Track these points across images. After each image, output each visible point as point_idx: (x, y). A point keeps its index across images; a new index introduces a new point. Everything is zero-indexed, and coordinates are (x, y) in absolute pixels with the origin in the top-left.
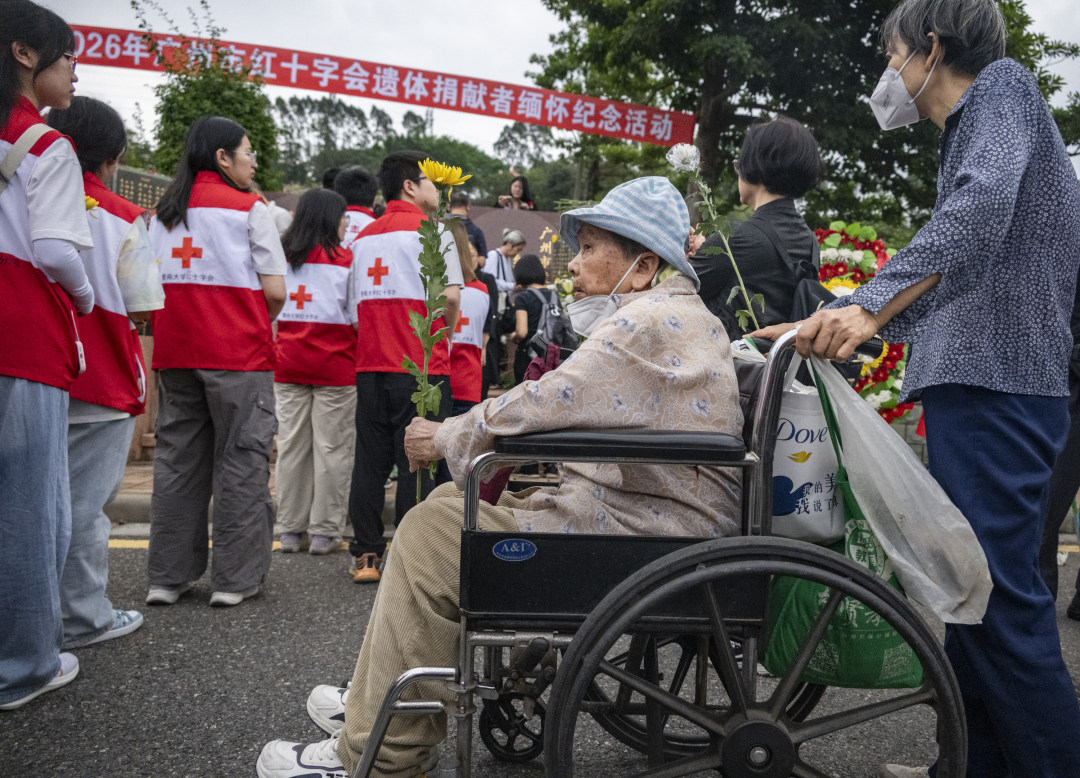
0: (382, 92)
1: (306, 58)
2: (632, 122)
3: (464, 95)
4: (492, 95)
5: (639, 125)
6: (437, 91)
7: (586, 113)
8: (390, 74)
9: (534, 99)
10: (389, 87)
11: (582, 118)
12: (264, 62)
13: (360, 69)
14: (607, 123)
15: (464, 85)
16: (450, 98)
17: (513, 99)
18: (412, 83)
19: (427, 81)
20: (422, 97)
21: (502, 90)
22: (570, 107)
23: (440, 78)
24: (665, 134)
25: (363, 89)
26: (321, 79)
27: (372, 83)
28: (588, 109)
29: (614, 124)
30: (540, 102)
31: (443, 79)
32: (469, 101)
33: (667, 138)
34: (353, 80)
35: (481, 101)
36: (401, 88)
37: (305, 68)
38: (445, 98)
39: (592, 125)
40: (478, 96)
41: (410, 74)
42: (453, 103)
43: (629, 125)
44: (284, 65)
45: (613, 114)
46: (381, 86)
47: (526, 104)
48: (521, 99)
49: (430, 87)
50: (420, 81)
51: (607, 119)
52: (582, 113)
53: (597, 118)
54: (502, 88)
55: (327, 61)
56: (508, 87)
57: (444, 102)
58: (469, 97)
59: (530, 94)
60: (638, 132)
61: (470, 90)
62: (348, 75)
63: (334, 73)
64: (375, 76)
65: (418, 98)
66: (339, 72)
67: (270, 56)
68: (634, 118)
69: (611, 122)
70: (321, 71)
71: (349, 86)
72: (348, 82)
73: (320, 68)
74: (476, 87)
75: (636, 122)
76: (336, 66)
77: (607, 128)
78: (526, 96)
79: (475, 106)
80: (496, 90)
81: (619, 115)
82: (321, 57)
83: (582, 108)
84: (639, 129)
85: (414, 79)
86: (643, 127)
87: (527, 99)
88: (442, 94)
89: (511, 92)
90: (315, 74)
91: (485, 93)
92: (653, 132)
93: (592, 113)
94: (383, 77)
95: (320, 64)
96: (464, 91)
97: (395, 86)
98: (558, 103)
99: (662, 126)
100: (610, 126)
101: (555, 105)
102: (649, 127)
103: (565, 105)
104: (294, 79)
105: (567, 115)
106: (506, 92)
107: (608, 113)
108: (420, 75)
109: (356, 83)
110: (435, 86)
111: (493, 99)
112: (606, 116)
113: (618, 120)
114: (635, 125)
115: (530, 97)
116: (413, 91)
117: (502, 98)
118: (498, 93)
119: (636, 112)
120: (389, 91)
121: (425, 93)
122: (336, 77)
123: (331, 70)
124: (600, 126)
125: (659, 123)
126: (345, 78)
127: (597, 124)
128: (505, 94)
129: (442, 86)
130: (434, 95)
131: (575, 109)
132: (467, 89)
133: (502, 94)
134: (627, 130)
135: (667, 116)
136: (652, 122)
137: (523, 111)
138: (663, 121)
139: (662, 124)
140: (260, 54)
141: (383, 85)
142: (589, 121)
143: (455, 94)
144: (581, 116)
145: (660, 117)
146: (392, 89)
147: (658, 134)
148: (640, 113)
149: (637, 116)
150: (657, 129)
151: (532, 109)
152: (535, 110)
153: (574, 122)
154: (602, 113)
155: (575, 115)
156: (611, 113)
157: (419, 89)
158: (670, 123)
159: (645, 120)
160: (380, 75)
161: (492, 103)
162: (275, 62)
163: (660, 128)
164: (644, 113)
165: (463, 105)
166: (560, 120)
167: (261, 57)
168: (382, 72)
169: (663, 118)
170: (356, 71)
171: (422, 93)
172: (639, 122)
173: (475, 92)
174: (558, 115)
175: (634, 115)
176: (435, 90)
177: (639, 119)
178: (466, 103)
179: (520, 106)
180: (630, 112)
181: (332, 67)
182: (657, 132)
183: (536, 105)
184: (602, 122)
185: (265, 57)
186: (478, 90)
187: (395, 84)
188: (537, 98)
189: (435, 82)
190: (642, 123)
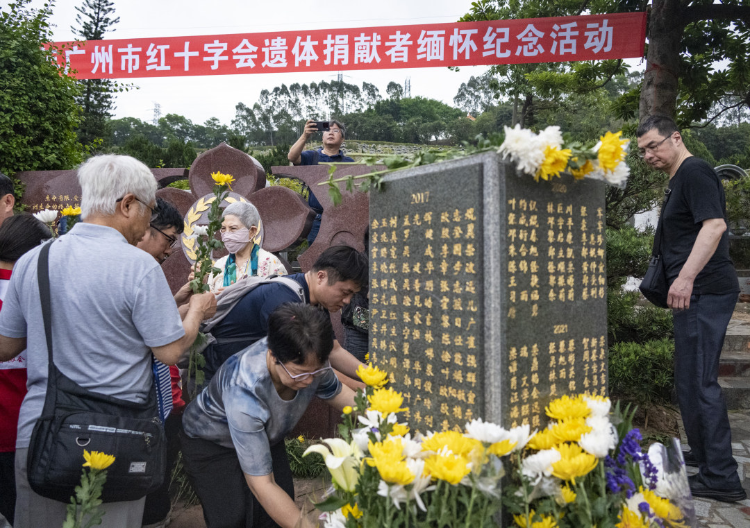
0: (272, 65)
1: (198, 43)
2: (558, 39)
3: (356, 51)
4: (387, 44)
5: (568, 41)
6: (327, 52)
7: (499, 41)
8: (279, 44)
9: (435, 38)
10: (278, 58)
11: (495, 49)
12: (158, 56)
13: (249, 45)
14: (525, 47)
15: (356, 39)
16: (341, 57)
17: (411, 43)
18: (301, 48)
19: (316, 43)
20: (312, 61)
21: (398, 35)
22: (478, 39)
23: (329, 36)
24: (605, 45)
25: (252, 65)
26: (212, 63)
27: (261, 56)
28: (501, 35)
29: (535, 47)
30: (442, 39)
31: (333, 38)
32: (362, 56)
33: (608, 49)
34: (242, 58)
35: (375, 53)
36: (290, 57)
37: (196, 54)
38: (336, 57)
39: (508, 54)
40: (371, 47)
41: (299, 38)
42: (345, 62)
43: (555, 43)
44: (177, 55)
45: (534, 35)
46: (270, 59)
47: (426, 46)
48: (420, 41)
49: (319, 49)
50: (309, 45)
51: (527, 43)
52: (494, 42)
53: (513, 44)
54: (398, 33)
55: (216, 43)
56: (404, 29)
57: (336, 63)
58: (362, 52)
59: (429, 33)
60: (568, 50)
61: (362, 43)
62: (237, 54)
63: (223, 54)
64: (264, 50)
65: (308, 64)
66: (228, 53)
67: (163, 48)
68: (561, 34)
69: (531, 46)
70: (212, 55)
71: (238, 65)
72: (238, 61)
73: (210, 51)
74: (369, 38)
75: (564, 38)
76: (225, 46)
77: (526, 54)
78: (426, 36)
79: (369, 60)
80: (391, 37)
81: (541, 34)
82: (210, 39)
83: (494, 35)
84: (568, 46)
85: (302, 44)
86: (574, 42)
87: (428, 40)
88: (332, 53)
89: (408, 35)
90: (206, 59)
91: (379, 43)
92: (587, 45)
93: (506, 40)
94: (271, 48)
95: (209, 48)
96: (357, 45)
97: (284, 56)
98: (464, 36)
99: (600, 36)
100: (529, 51)
101: (461, 41)
102: (581, 40)
103: (473, 37)
104: (187, 68)
105: (475, 48)
106: (403, 36)
107: (526, 36)
108: (309, 37)
109: (246, 61)
110: (325, 46)
111: (390, 48)
112: (524, 40)
113: (540, 41)
114: (562, 42)
115: (432, 36)
116: (302, 57)
117: (398, 44)
118: (394, 40)
119: (563, 27)
121: (315, 57)
122: (226, 58)
123: (221, 51)
124: (518, 53)
125: (596, 33)
126: (235, 57)
127: (514, 51)
128: (401, 39)
129: (333, 45)
130: (325, 57)
131: (485, 39)
132: (359, 41)
133: (398, 40)
134: (553, 51)
135: (605, 22)
136: (586, 34)
137: (424, 56)
138: (600, 29)
139: (600, 33)
140: (155, 47)
141: (273, 57)
142: (503, 51)
143: (346, 52)
144: (493, 46)
145: (596, 25)
146: (281, 60)
147: (595, 47)
148: (568, 26)
149: (565, 30)
150: (593, 41)
151: (433, 51)
152: (437, 51)
153: (485, 54)
154: (519, 37)
155: (486, 47)
156: (530, 34)
157: (308, 54)
158: (611, 29)
159: (576, 33)
160: (268, 47)
161: (388, 53)
162: (169, 54)
163: (596, 39)
164: (574, 24)
165: (356, 62)
166: (467, 57)
167: (156, 51)
168: (270, 42)
169: (601, 25)
170: (245, 47)
171: (312, 58)
172: (568, 38)
173: (368, 44)
174: (464, 51)
175: (561, 30)
176: (325, 52)
177: (568, 34)
178: (359, 58)
179: (420, 50)
180: (556, 27)
181: (222, 47)
182: (593, 44)
183: (437, 45)
184: (520, 48)
185: (159, 50)
186: (371, 40)
187: (284, 53)
188: (439, 36)
189: (325, 42)
190: (572, 37)
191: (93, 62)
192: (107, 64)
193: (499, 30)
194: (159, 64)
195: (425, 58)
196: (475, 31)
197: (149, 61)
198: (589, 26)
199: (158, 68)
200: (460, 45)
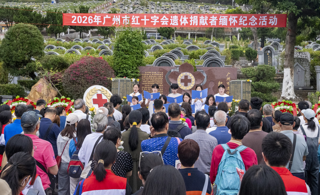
2: (261, 21)
3: (200, 21)
4: (210, 19)
5: (264, 21)
6: (191, 21)
7: (244, 20)
8: (175, 18)
9: (225, 18)
10: (175, 22)
11: (242, 23)
12: (136, 20)
13: (166, 18)
14: (252, 23)
15: (200, 17)
16: (195, 23)
17: (217, 19)
18: (183, 20)
19: (187, 18)
20: (186, 24)
21: (213, 17)
22: (238, 19)
24: (275, 23)
25: (167, 24)
26: (154, 23)
27: (170, 22)
28: (244, 19)
29: (254, 23)
31: (193, 17)
32: (202, 23)
33: (276, 24)
34: (164, 22)
35: (206, 22)
36: (179, 22)
37: (148, 20)
38: (194, 23)
39: (246, 24)
40: (205, 20)
43: (260, 22)
44: (142, 20)
45: (254, 19)
46: (173, 23)
47: (222, 21)
48: (220, 19)
50: (185, 19)
51: (252, 21)
52: (242, 20)
53: (248, 21)
57: (194, 25)
58: (202, 22)
59: (223, 17)
60: (264, 24)
62: (162, 20)
63: (157, 20)
64: (171, 19)
66: (159, 20)
68: (262, 19)
69: (253, 22)
70: (154, 20)
72: (162, 23)
73: (153, 19)
74: (204, 17)
75: (263, 20)
76: (158, 17)
77: (252, 25)
78: (222, 18)
79: (204, 24)
80: (211, 17)
81: (256, 19)
83: (242, 18)
84: (264, 23)
85: (183, 18)
86: (266, 22)
87: (222, 19)
88: (193, 22)
89: (216, 17)
90: (151, 22)
91: (207, 19)
92: (270, 23)
93: (246, 20)
94: (173, 19)
98: (233, 18)
99: (273, 20)
100: (253, 24)
101: (232, 20)
102: (268, 21)
103: (236, 19)
104: (145, 24)
105: (237, 22)
106: (215, 17)
107: (252, 19)
108: (185, 16)
109: (165, 23)
110: (190, 19)
111: (210, 21)
112: (251, 20)
113: (256, 21)
114: (263, 22)
115: (224, 18)
116: (183, 22)
117: (213, 20)
118: (212, 18)
119: (263, 17)
120: (175, 24)
121: (187, 23)
122: (158, 22)
123: (157, 19)
124: (249, 24)
125: (272, 19)
126: (161, 21)
127: (248, 24)
128: (214, 18)
129: (193, 19)
130: (190, 23)
131: (240, 19)
132: (201, 18)
133: (213, 18)
134: (260, 24)
135: (275, 16)
136: (269, 19)
137: (221, 24)
138: (274, 18)
139: (274, 19)
140: (134, 17)
141: (173, 22)
142: (245, 23)
143: (197, 21)
144: (242, 22)
145: (272, 17)
146: (176, 23)
147: (272, 24)
148: (264, 17)
149: (263, 18)
150: (271, 22)
151: (224, 22)
152: (225, 22)
153: (240, 24)
154: (250, 19)
155: (240, 22)
156: (253, 19)
157: (185, 22)
158: (277, 19)
159: (267, 19)
160: (172, 19)
161: (210, 22)
162: (139, 19)
163: (272, 21)
164: (266, 17)
165: (200, 25)
166: (234, 25)
167: (135, 18)
168: (173, 17)
169: (274, 17)
170: (164, 18)
171: (186, 23)
172: (264, 20)
173: (204, 19)
174: (233, 23)
175: (262, 18)
176: (190, 21)
177: (264, 19)
178: (201, 24)
179: (220, 22)
180: (261, 17)
181: (157, 18)
182: (271, 23)
183: (225, 21)
184: (250, 23)
185: (136, 18)
186: (205, 18)
187: (177, 21)
188: (226, 18)
189: (190, 18)
190: (265, 20)
191: (113, 21)
192: (118, 22)
193: (244, 17)
194: (136, 22)
195: (222, 25)
196: (237, 17)
197: (133, 21)
198: (270, 17)
199: (136, 24)
200: (232, 21)
